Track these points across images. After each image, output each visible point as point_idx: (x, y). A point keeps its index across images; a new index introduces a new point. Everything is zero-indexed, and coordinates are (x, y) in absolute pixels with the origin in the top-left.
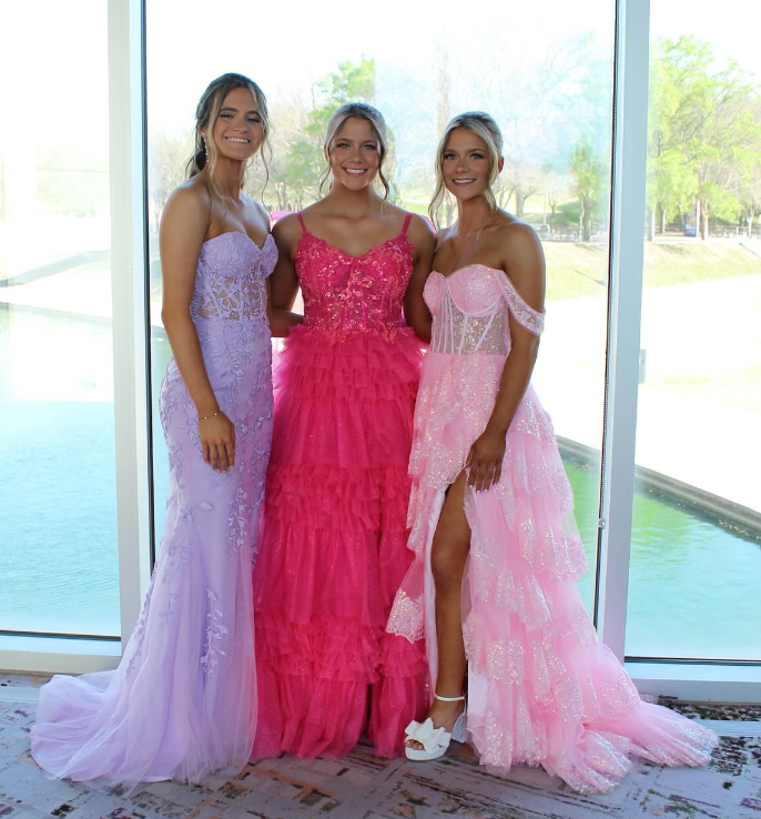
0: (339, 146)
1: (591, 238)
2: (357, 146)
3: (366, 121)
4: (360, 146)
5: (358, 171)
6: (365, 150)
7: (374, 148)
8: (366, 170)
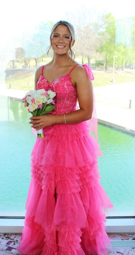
0: (54, 36)
1: (108, 70)
2: (61, 36)
3: (65, 27)
4: (63, 37)
5: (61, 47)
6: (65, 39)
7: (69, 38)
8: (65, 47)
